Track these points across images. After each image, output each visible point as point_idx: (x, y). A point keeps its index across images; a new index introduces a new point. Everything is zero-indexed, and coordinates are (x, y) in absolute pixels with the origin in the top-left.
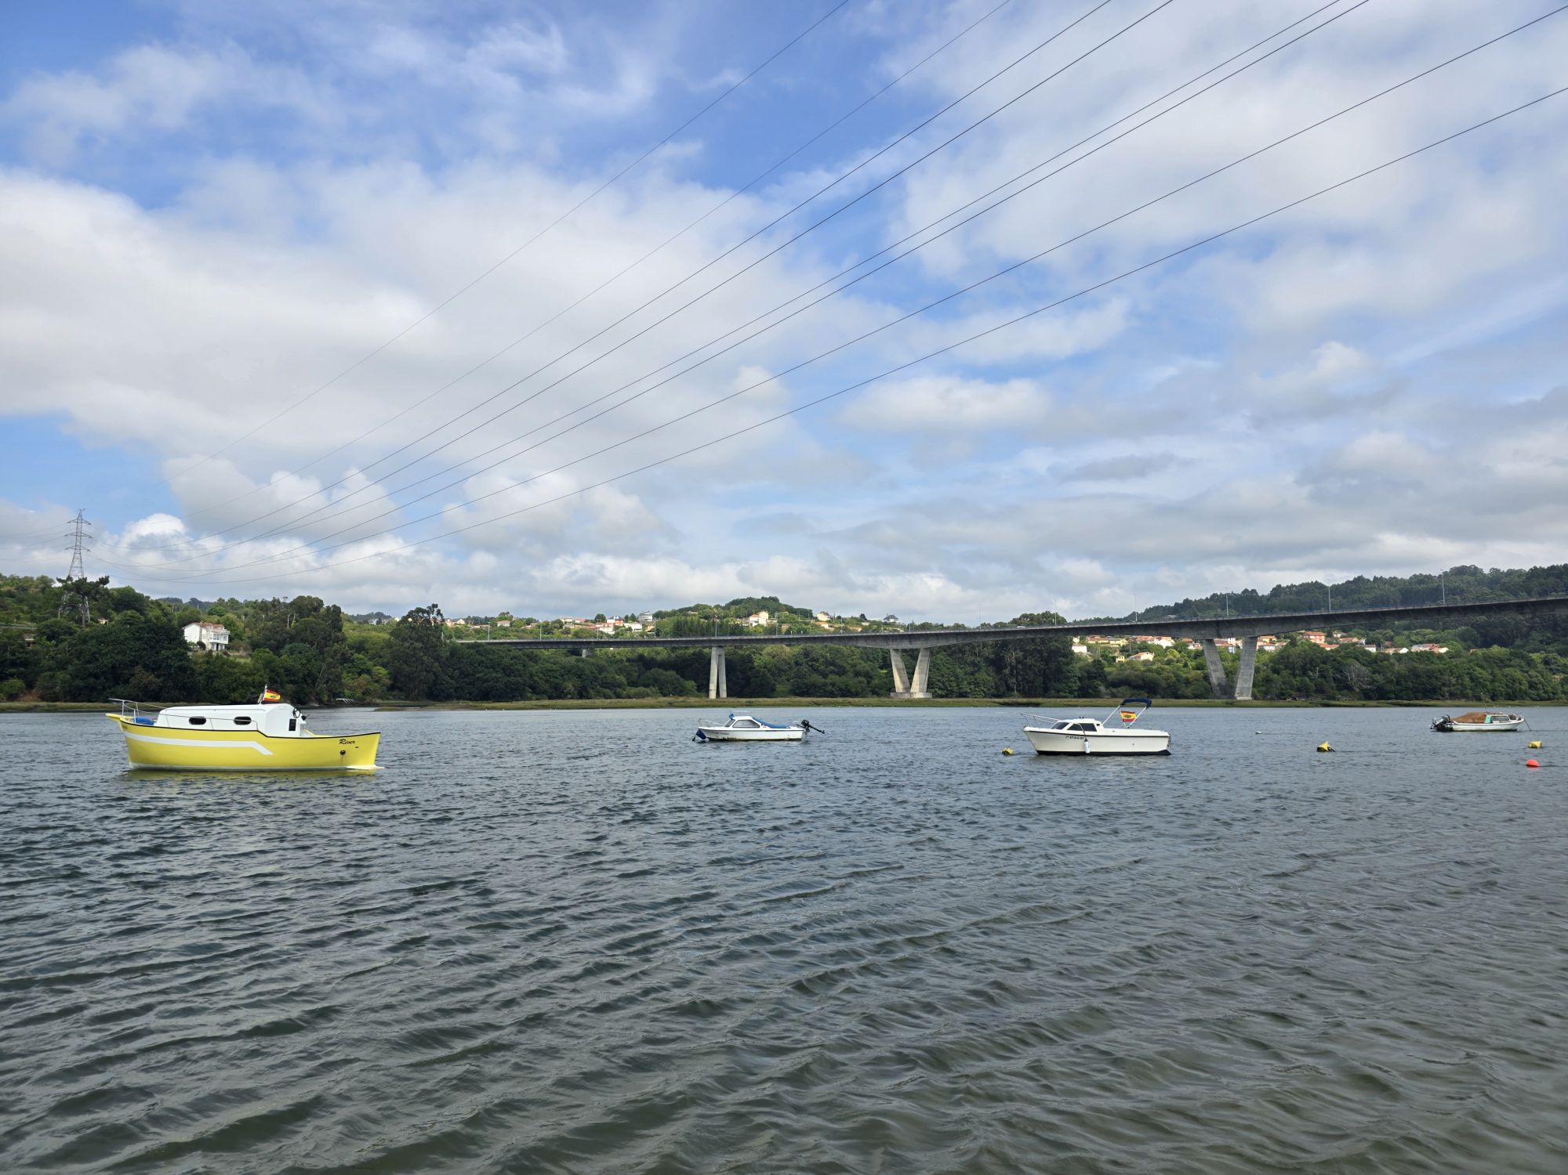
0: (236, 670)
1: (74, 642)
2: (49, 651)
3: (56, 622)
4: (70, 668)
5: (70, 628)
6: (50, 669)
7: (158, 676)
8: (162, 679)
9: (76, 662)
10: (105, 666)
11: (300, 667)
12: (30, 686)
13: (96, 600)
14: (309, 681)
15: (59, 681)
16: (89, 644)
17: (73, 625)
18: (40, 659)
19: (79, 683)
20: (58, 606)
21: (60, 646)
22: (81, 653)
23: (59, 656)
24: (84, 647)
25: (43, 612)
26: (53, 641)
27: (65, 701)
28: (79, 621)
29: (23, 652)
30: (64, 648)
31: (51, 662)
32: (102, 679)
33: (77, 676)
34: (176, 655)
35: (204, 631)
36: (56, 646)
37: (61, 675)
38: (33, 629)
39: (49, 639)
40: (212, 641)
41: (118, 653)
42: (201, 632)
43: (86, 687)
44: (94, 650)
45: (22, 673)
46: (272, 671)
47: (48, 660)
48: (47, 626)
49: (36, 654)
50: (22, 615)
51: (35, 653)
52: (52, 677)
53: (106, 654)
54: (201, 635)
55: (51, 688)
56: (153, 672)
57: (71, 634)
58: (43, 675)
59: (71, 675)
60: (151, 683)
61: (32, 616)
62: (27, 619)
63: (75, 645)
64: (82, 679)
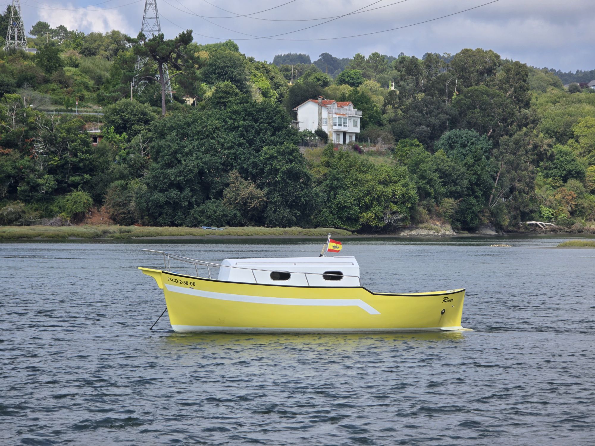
0: (369, 177)
1: (150, 135)
2: (119, 149)
3: (127, 105)
4: (147, 174)
5: (145, 114)
6: (122, 177)
7: (260, 187)
8: (266, 190)
9: (154, 165)
10: (191, 171)
11: (463, 169)
12: (98, 201)
13: (177, 68)
14: (479, 193)
15: (132, 194)
16: (168, 137)
17: (148, 108)
18: (108, 162)
19: (158, 196)
20: (130, 79)
21: (134, 141)
22: (158, 152)
23: (132, 156)
24: (162, 142)
25: (111, 88)
26: (124, 134)
27: (144, 225)
28: (156, 102)
29: (86, 152)
30: (138, 145)
31: (123, 165)
32: (187, 192)
33: (156, 187)
34: (283, 154)
35: (325, 113)
36: (129, 141)
37: (135, 185)
38: (100, 115)
39: (119, 130)
40: (336, 128)
41: (207, 151)
42: (320, 114)
43: (167, 203)
44: (174, 147)
45: (87, 182)
46: (422, 177)
47: (119, 163)
48: (116, 112)
49: (102, 155)
50: (87, 94)
51: (102, 152)
52: (124, 187)
53: (190, 153)
54: (320, 119)
55: (125, 205)
56: (254, 180)
57: (147, 122)
58: (112, 185)
59: (148, 184)
60: (252, 197)
61: (99, 95)
62: (93, 100)
63: (150, 140)
64: (161, 191)
